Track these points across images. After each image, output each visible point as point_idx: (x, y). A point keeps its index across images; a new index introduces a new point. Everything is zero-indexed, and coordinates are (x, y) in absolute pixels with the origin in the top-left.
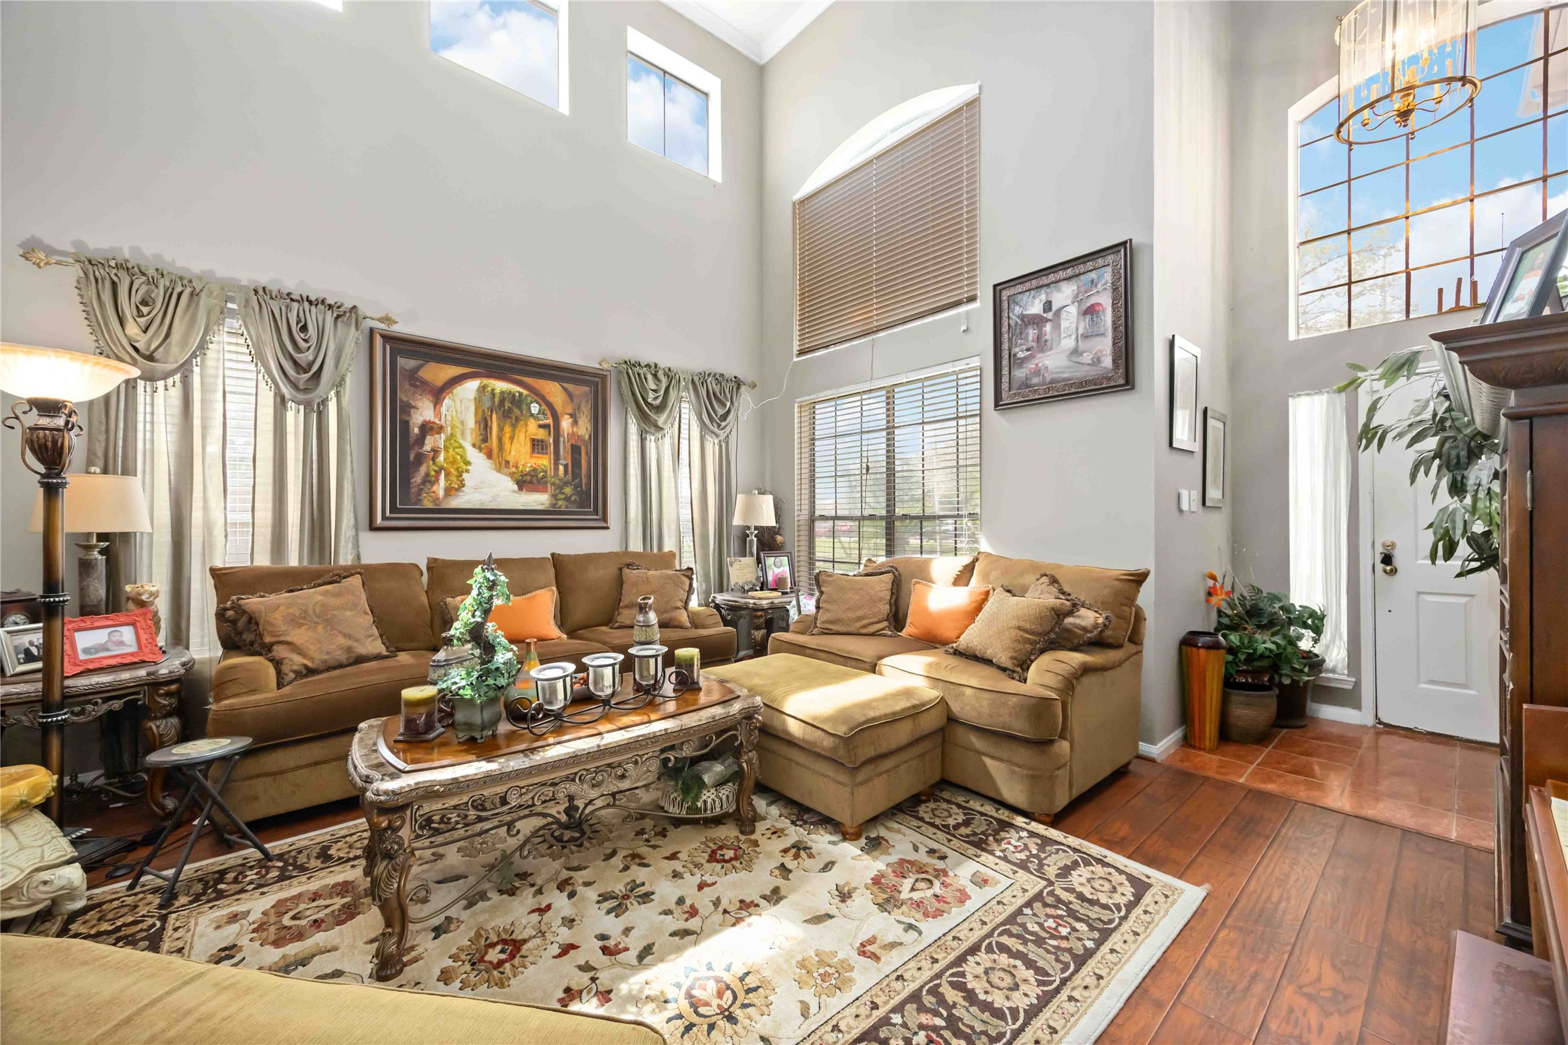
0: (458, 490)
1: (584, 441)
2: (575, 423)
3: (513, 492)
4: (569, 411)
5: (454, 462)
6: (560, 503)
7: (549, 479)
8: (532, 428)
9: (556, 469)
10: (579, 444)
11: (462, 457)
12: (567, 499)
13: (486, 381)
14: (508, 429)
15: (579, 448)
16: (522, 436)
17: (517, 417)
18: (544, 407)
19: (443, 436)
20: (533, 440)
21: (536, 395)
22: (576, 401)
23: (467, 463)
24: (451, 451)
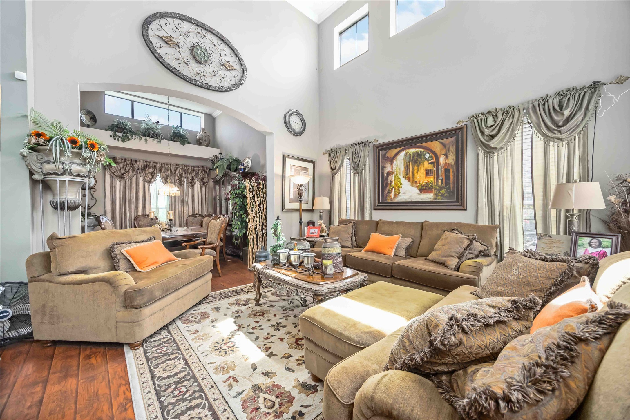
0: (398, 195)
1: (452, 165)
2: (447, 157)
3: (418, 194)
4: (443, 153)
5: (397, 184)
6: (439, 197)
7: (433, 187)
8: (426, 165)
9: (437, 182)
10: (449, 168)
11: (399, 182)
12: (442, 195)
13: (407, 151)
14: (416, 168)
15: (449, 170)
16: (422, 169)
17: (419, 162)
18: (431, 154)
19: (393, 175)
20: (426, 170)
21: (428, 150)
22: (447, 147)
23: (401, 184)
24: (396, 180)
